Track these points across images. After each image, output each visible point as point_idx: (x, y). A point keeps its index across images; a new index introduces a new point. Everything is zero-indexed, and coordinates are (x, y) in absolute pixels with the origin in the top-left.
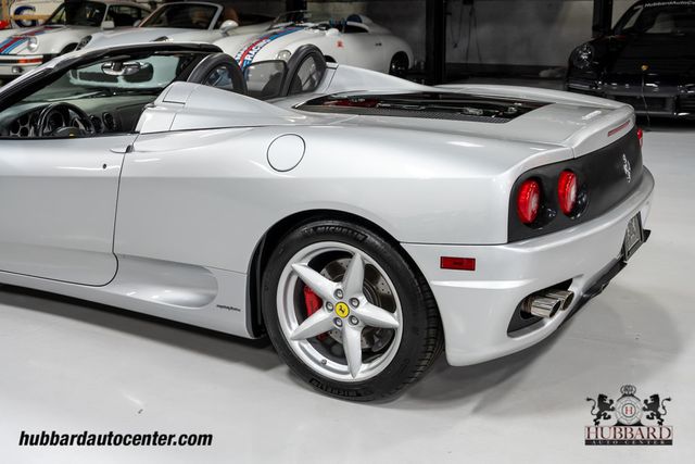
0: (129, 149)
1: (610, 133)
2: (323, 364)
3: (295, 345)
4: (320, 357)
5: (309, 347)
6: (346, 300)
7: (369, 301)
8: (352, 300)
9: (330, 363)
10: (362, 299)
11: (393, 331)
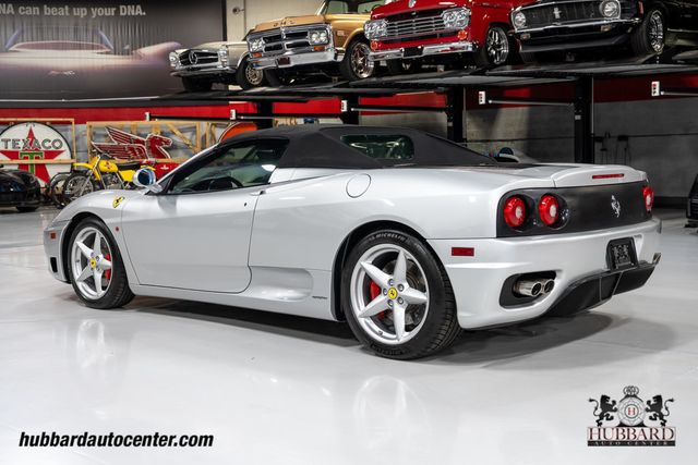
0: (262, 193)
1: (594, 177)
2: (381, 334)
3: (362, 322)
4: (377, 329)
5: (370, 322)
6: (396, 286)
7: (411, 286)
8: (399, 286)
9: (385, 334)
10: (406, 285)
11: (424, 305)
